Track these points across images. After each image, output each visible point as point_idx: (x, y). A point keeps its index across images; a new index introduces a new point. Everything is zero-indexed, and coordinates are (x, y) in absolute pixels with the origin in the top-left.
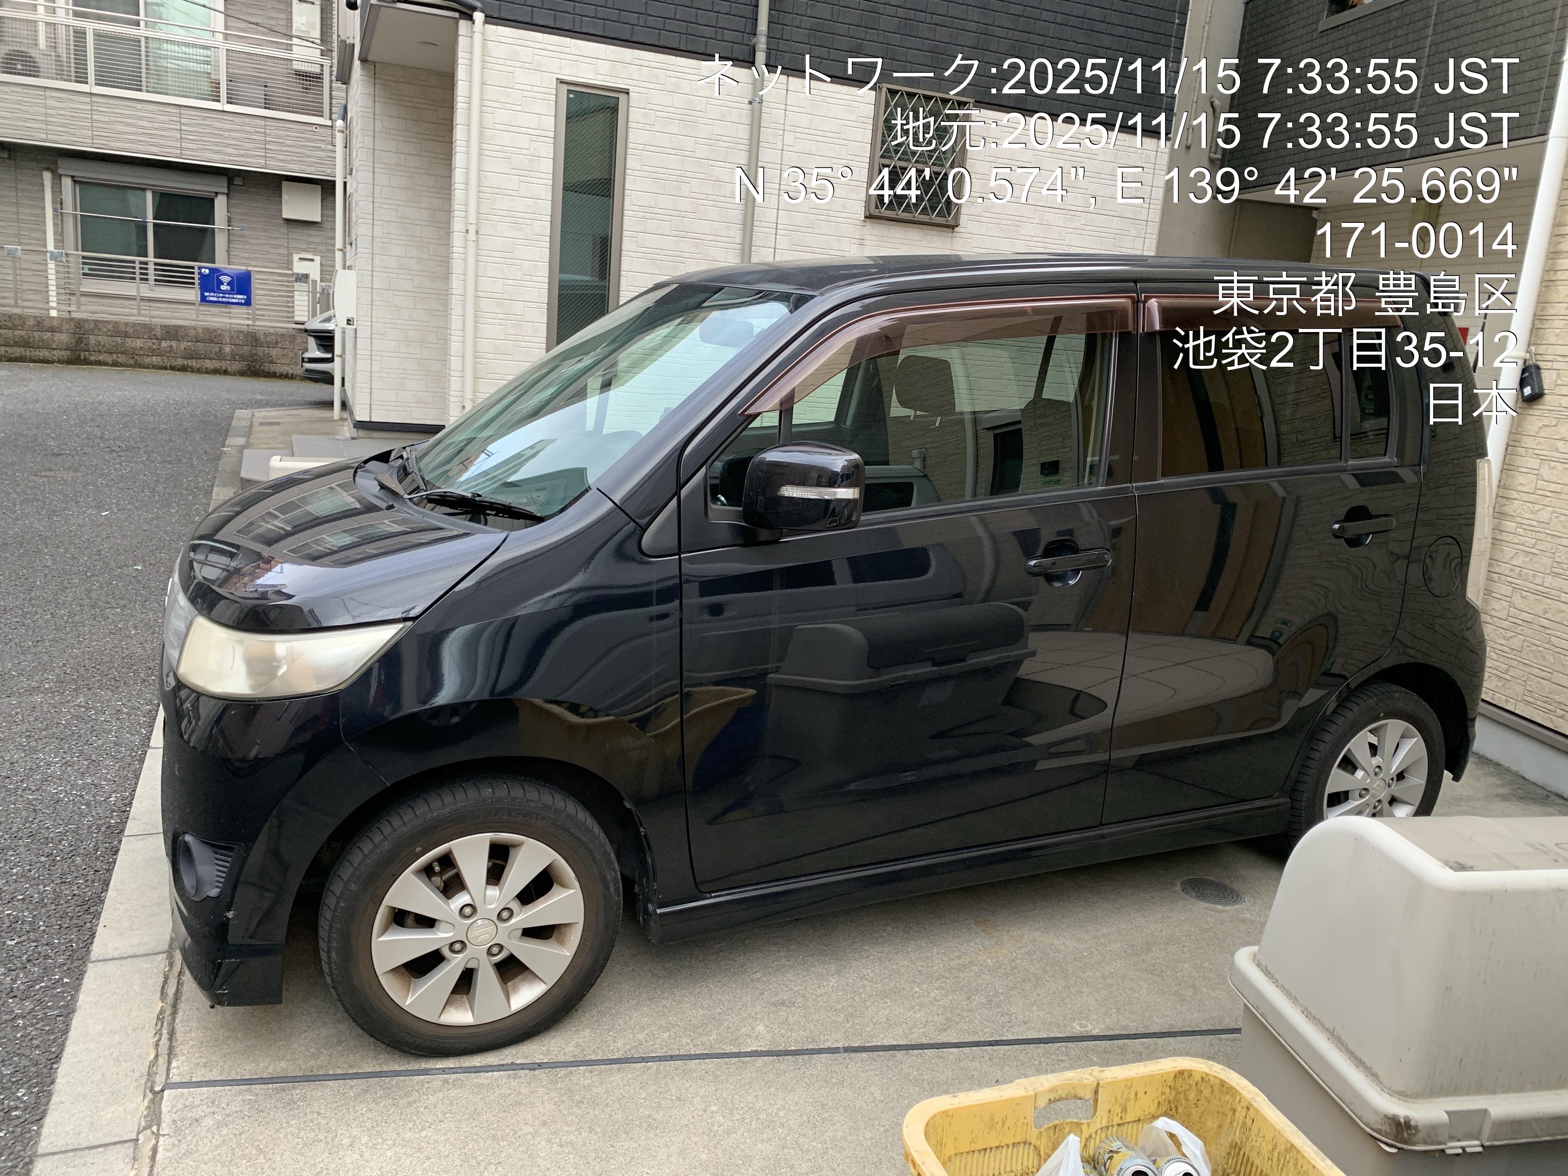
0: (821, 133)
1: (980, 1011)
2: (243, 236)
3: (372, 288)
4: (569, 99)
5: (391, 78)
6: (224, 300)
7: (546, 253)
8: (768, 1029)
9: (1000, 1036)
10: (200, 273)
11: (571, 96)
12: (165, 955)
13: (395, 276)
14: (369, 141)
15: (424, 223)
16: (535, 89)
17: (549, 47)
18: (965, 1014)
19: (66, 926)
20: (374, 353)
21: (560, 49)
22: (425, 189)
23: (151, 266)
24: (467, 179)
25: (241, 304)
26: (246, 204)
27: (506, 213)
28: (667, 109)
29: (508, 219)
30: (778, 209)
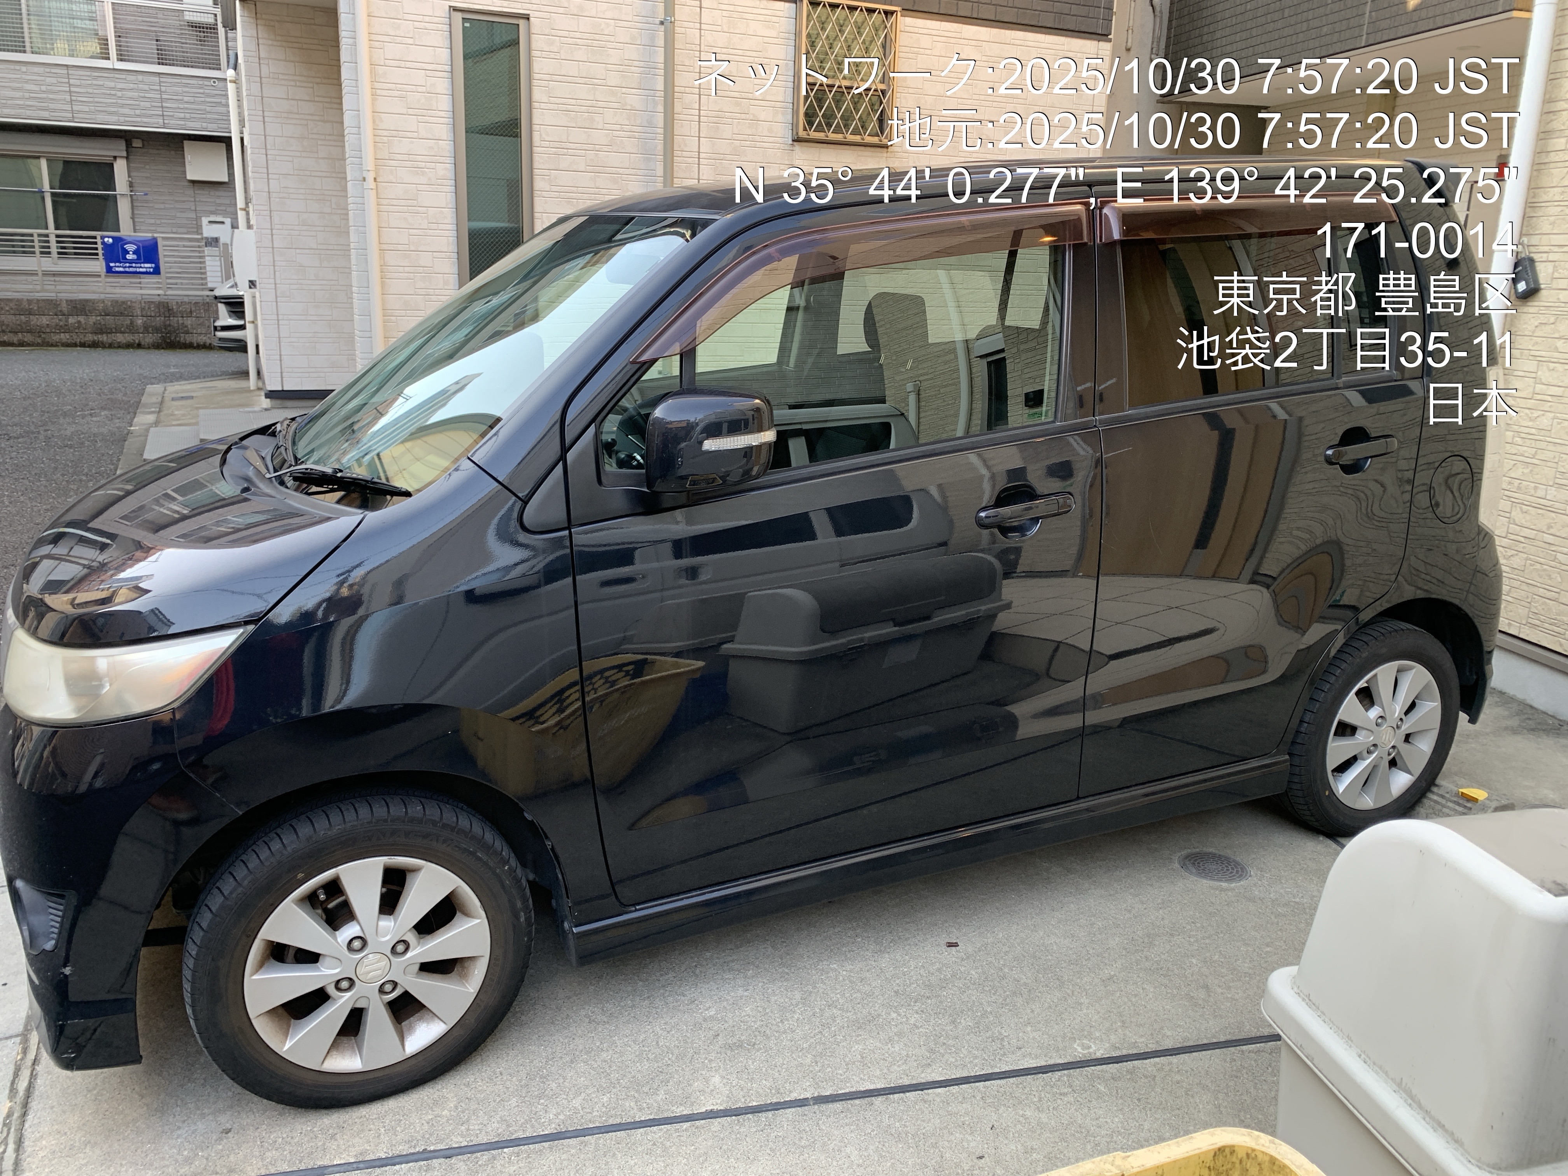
0: (741, 52)
1: (968, 1038)
2: (147, 202)
3: (273, 248)
4: (464, 28)
5: (276, 18)
6: (131, 270)
7: (451, 197)
8: (725, 1081)
9: (992, 1067)
10: (103, 243)
11: (467, 25)
12: (18, 1040)
13: (297, 233)
14: (255, 88)
15: (324, 174)
16: (427, 19)
18: (951, 1042)
20: (280, 317)
22: (322, 137)
23: (53, 239)
24: (359, 122)
25: (149, 273)
26: (147, 167)
27: (406, 157)
28: (572, 34)
29: (409, 164)
30: (699, 137)
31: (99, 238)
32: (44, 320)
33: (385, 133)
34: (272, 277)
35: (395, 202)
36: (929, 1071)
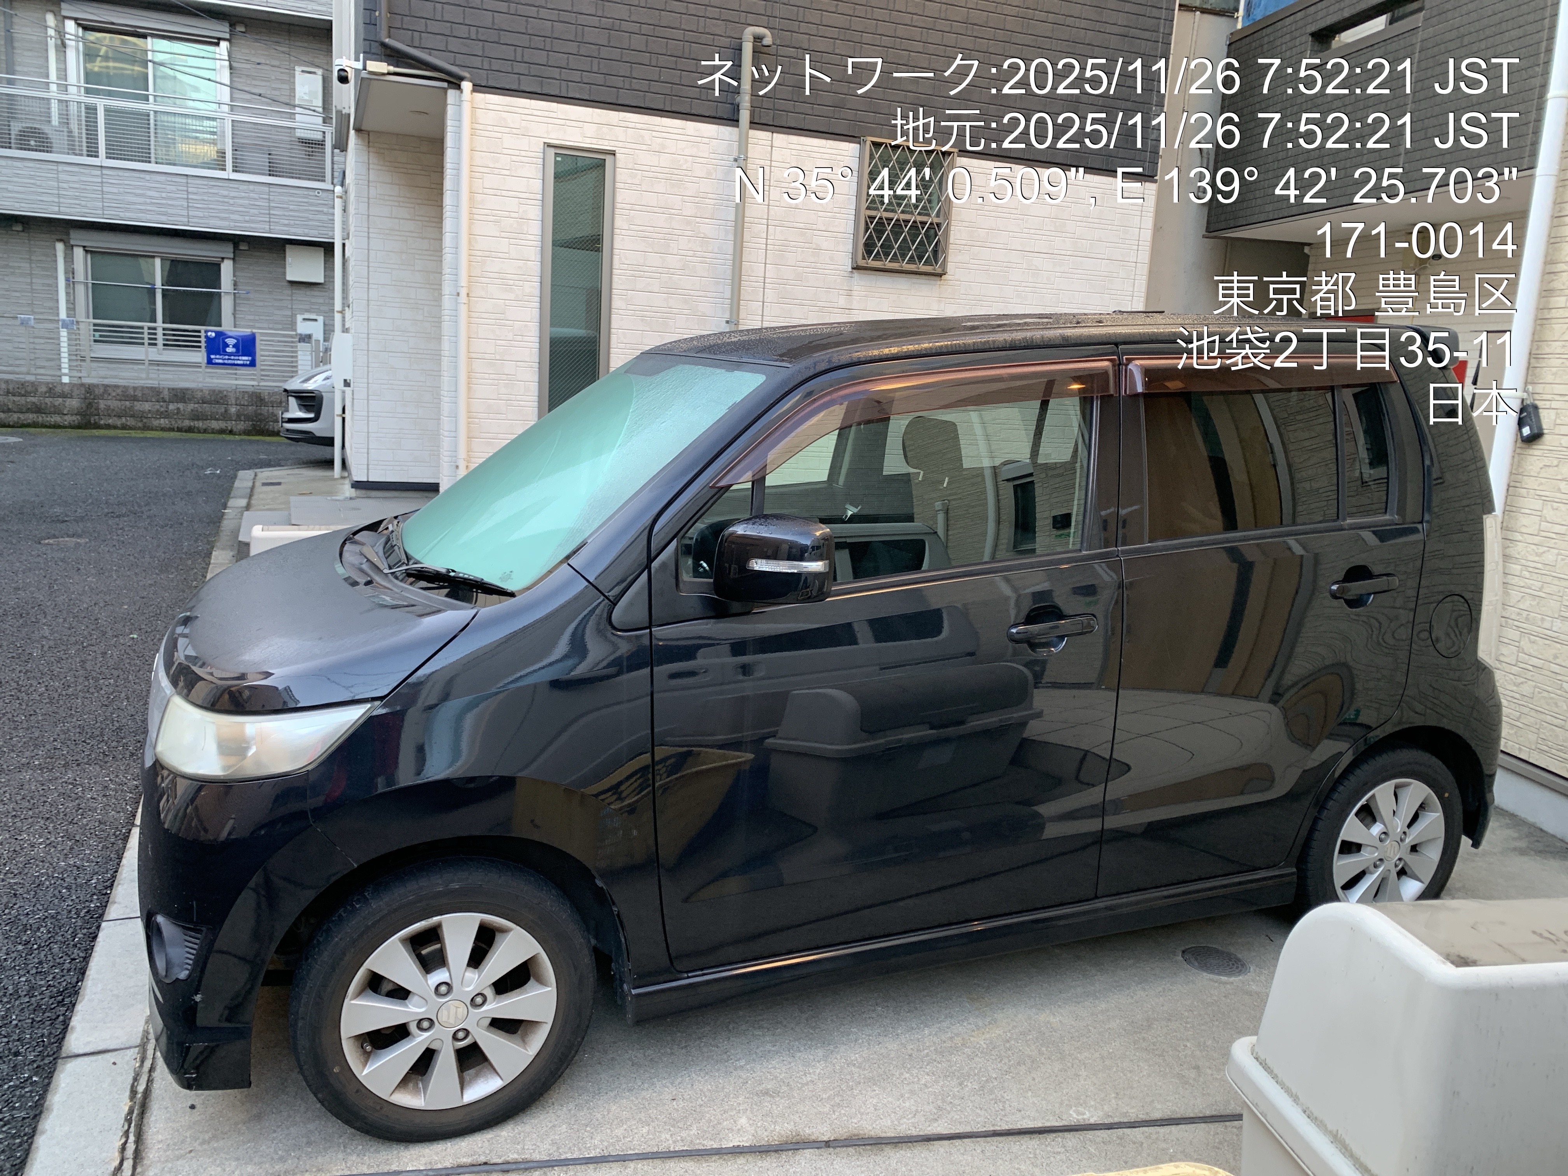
2: (248, 299)
3: (368, 351)
4: (556, 162)
5: (385, 146)
6: (230, 362)
7: (536, 313)
10: (206, 337)
11: (559, 159)
12: (136, 1050)
13: (391, 337)
14: (363, 207)
15: (419, 285)
16: (523, 153)
17: (536, 113)
19: (39, 1019)
20: (371, 414)
21: (546, 114)
22: (420, 252)
23: (160, 332)
24: (457, 243)
25: (246, 365)
26: (251, 268)
27: (496, 275)
28: (653, 169)
29: (499, 282)
30: (765, 264)
31: (202, 332)
32: (147, 406)
33: (479, 253)
34: (366, 377)
35: (484, 315)
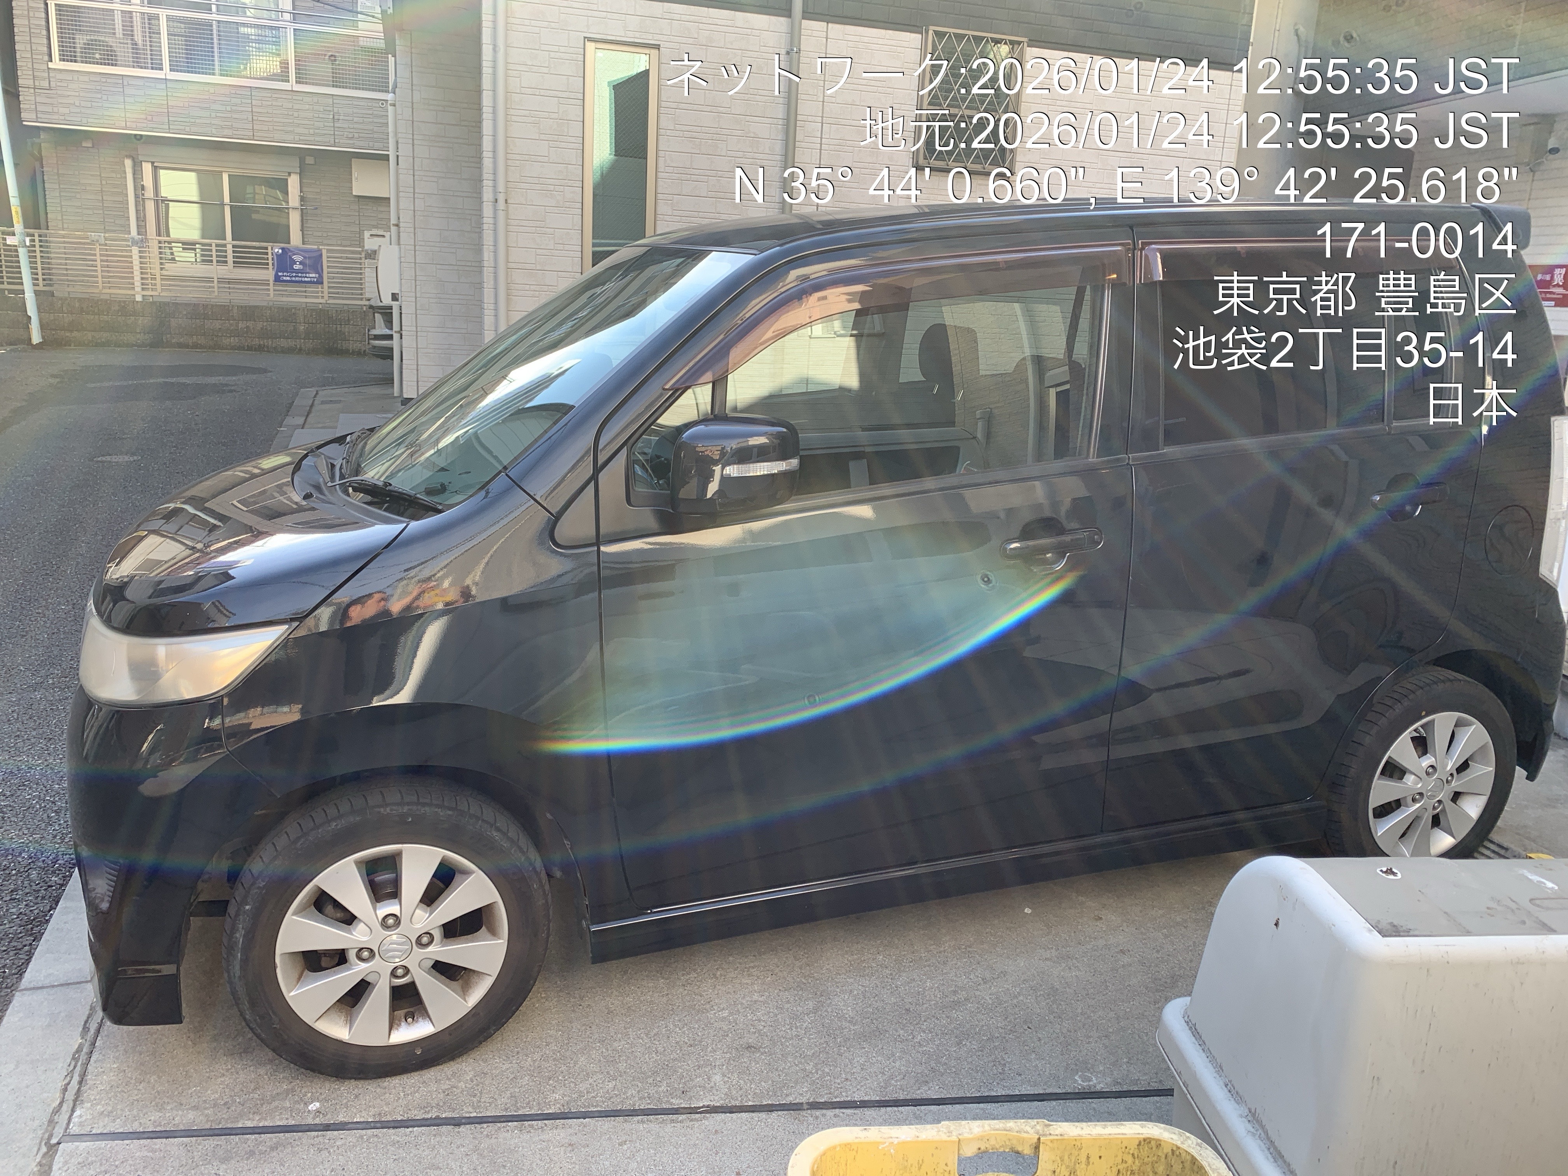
0: (864, 82)
2: (316, 215)
3: (415, 263)
5: (428, 46)
6: (297, 279)
7: (577, 219)
10: (274, 254)
13: (438, 249)
14: (407, 113)
16: (562, 49)
17: (575, 5)
20: (419, 329)
21: (586, 6)
22: (464, 159)
23: (229, 248)
24: (495, 147)
25: (313, 282)
26: (318, 183)
27: (536, 180)
29: (538, 187)
30: (820, 164)
31: (270, 248)
32: (217, 324)
33: (518, 157)
34: (414, 290)
35: (522, 223)
36: (926, 1088)
